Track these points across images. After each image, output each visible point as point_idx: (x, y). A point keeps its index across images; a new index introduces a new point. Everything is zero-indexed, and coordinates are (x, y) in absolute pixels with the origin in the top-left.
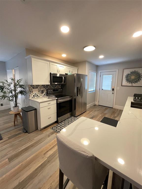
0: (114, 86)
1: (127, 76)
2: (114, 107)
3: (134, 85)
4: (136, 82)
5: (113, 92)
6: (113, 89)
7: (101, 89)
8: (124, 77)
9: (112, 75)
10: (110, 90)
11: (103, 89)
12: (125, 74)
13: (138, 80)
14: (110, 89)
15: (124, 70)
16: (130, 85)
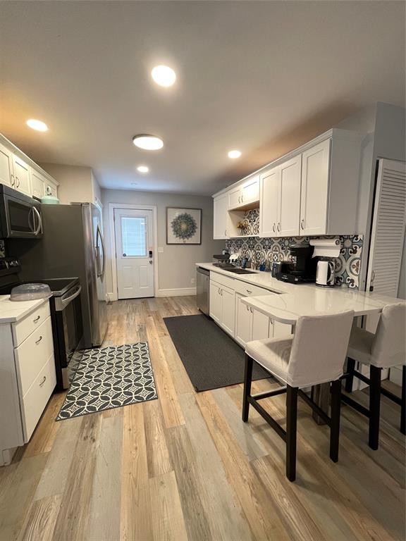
0: (151, 246)
1: (175, 224)
2: (156, 296)
3: (187, 241)
4: (190, 236)
5: (152, 259)
6: (151, 253)
7: (120, 255)
8: (170, 225)
9: (145, 218)
10: (145, 254)
11: (125, 255)
12: (171, 220)
13: (192, 232)
14: (143, 252)
15: (169, 209)
16: (181, 241)
